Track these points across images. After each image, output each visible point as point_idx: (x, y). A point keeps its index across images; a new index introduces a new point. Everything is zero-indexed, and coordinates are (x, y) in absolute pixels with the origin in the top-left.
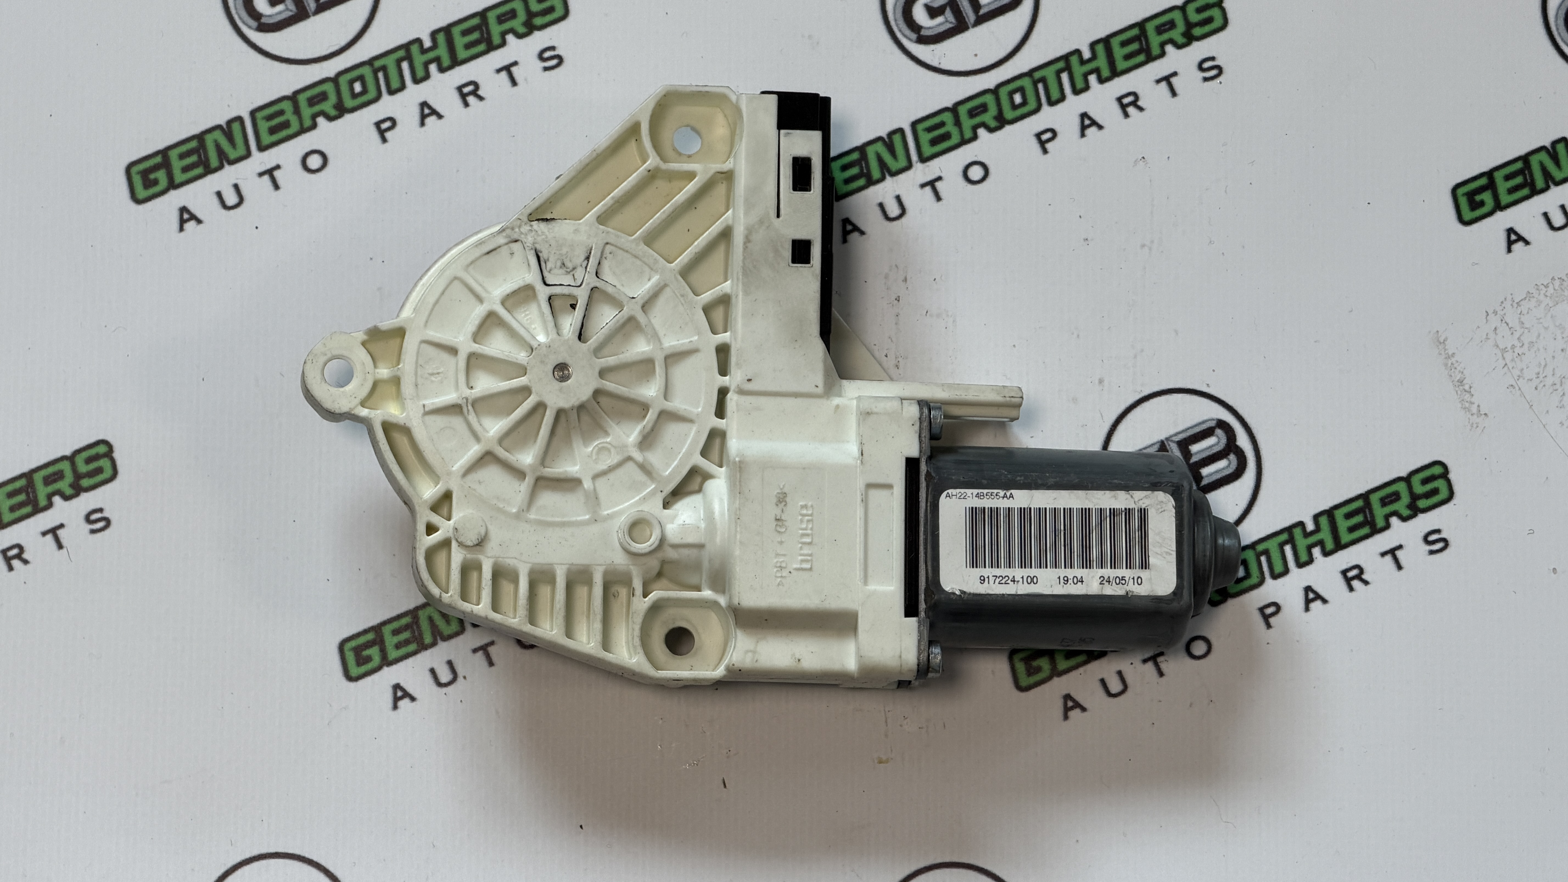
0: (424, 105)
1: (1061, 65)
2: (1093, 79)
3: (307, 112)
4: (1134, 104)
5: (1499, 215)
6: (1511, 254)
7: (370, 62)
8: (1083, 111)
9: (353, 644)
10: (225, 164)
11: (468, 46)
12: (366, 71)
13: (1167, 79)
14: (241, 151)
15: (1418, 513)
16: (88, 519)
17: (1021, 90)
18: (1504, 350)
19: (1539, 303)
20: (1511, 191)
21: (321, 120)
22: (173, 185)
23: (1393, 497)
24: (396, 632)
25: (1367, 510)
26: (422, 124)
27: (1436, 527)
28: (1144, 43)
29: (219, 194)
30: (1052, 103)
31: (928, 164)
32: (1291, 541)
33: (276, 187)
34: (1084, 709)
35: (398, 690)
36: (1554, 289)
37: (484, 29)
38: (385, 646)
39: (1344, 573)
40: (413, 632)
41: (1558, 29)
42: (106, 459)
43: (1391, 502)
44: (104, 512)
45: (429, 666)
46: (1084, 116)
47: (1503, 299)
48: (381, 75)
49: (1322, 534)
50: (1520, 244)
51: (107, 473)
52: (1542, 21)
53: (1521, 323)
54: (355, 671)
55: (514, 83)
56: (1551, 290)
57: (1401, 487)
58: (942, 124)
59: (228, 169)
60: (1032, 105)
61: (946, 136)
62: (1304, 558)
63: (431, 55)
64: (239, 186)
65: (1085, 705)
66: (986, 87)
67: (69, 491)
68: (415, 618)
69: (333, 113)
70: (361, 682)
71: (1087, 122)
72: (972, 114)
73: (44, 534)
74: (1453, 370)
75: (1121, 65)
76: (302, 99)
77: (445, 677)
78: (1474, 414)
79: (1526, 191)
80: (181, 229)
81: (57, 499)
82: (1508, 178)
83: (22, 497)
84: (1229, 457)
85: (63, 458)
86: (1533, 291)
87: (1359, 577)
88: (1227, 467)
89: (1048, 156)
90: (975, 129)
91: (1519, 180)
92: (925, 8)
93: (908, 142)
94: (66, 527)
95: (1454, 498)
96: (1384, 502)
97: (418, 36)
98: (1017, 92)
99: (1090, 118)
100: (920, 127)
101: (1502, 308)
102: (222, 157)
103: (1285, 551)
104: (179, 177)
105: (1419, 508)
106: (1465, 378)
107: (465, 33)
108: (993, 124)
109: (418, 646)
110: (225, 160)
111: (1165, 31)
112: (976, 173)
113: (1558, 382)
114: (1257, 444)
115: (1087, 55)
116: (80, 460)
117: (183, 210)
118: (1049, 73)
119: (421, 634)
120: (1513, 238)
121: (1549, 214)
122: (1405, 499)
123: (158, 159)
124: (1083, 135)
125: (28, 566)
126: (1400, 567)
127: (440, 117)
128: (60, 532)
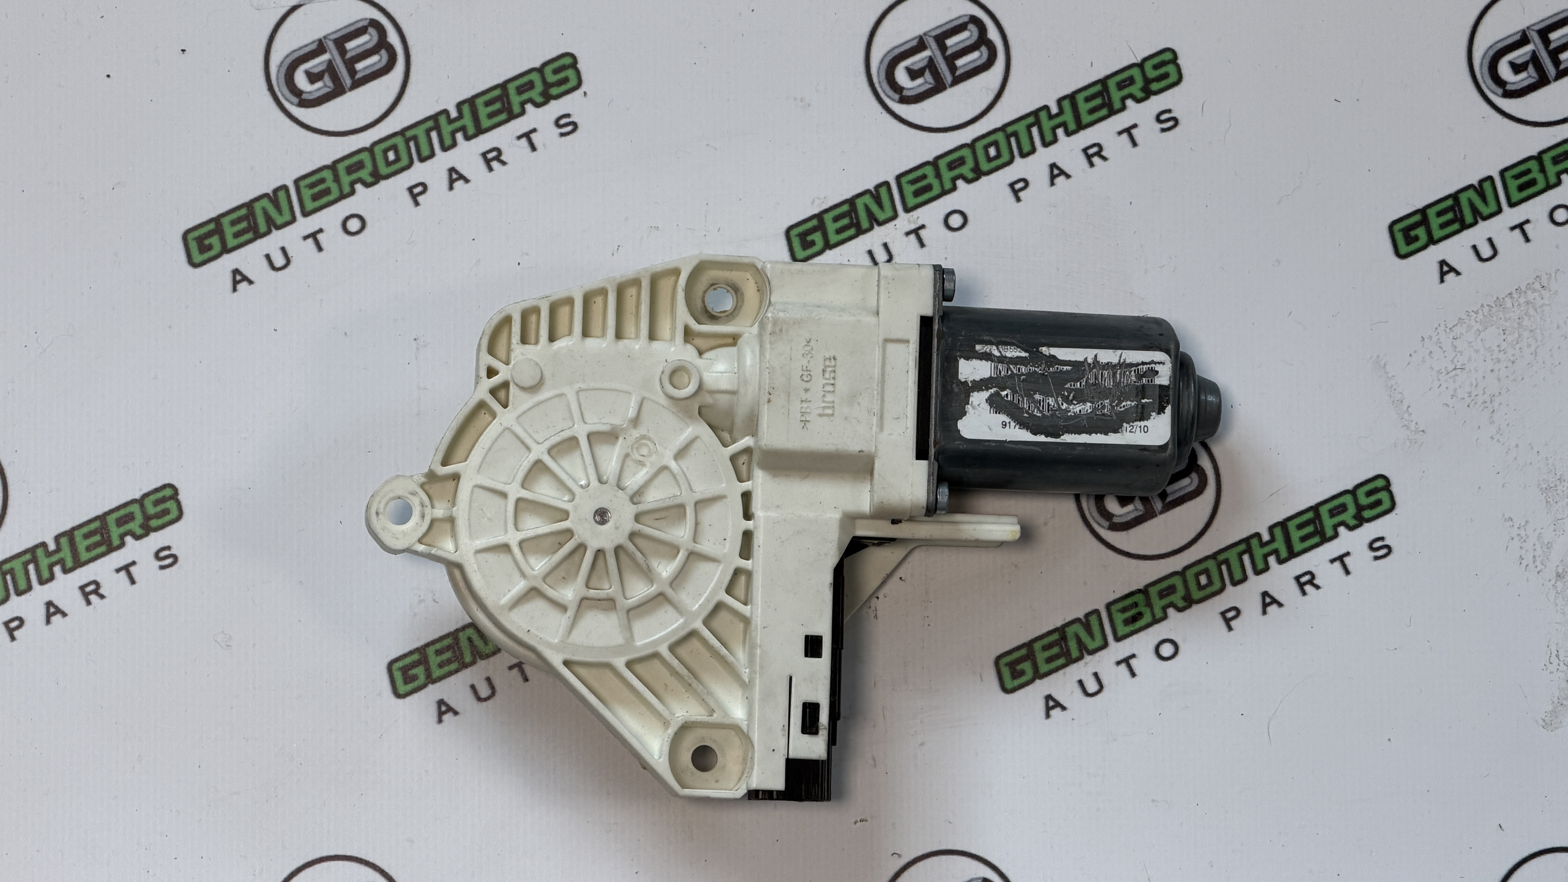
0: (452, 170)
1: (1031, 120)
2: (1060, 132)
3: (346, 179)
4: (1099, 154)
5: (1432, 248)
6: (1443, 285)
7: (402, 132)
8: (1052, 161)
9: (400, 664)
10: (273, 229)
11: (491, 116)
12: (399, 141)
13: (1128, 131)
14: (287, 217)
15: (1364, 522)
16: (157, 556)
17: (996, 144)
18: (1439, 372)
19: (1470, 327)
20: (1443, 226)
21: (359, 187)
22: (226, 250)
23: (1340, 509)
24: (438, 652)
25: (1317, 521)
26: (451, 188)
27: (1380, 535)
28: (1106, 98)
29: (268, 257)
30: (1023, 155)
31: (911, 214)
32: (1249, 551)
33: (320, 249)
34: (1064, 708)
35: (442, 705)
36: (1484, 315)
37: (505, 100)
38: (429, 666)
39: (1297, 578)
40: (454, 652)
41: (1483, 77)
42: (172, 501)
43: (1339, 513)
44: (172, 550)
45: (470, 683)
46: (1053, 166)
47: (1436, 325)
48: (412, 144)
49: (1276, 544)
50: (1452, 275)
51: (174, 514)
52: (1468, 69)
53: (1454, 347)
54: (402, 689)
55: (533, 148)
56: (1480, 316)
57: (1348, 499)
58: (924, 177)
59: (275, 233)
60: (1006, 157)
61: (929, 188)
62: (1260, 565)
63: (458, 124)
64: (286, 249)
65: (1065, 705)
66: (963, 142)
67: (139, 531)
68: (455, 639)
69: (369, 179)
70: (409, 699)
71: (1056, 172)
72: (951, 166)
73: (118, 571)
74: (1393, 391)
75: (1086, 118)
76: (341, 167)
77: (484, 692)
78: (1412, 431)
79: (1456, 226)
80: (235, 290)
81: (129, 539)
82: (1439, 214)
83: (97, 538)
84: (1191, 475)
85: (133, 501)
86: (1464, 316)
87: (1311, 582)
88: (1190, 484)
89: (1021, 203)
90: (954, 180)
91: (1450, 216)
92: (906, 71)
93: (893, 194)
94: (137, 565)
95: (1396, 508)
96: (1333, 513)
97: (445, 108)
98: (992, 145)
99: (1058, 168)
100: (904, 180)
101: (1436, 333)
102: (270, 223)
103: (1244, 560)
104: (231, 242)
105: (1365, 519)
106: (1404, 399)
107: (487, 104)
108: (970, 175)
109: (459, 665)
110: (273, 225)
111: (1125, 87)
112: (956, 221)
113: (1488, 401)
114: (1216, 464)
115: (1054, 110)
116: (148, 503)
117: (236, 272)
118: (1021, 127)
119: (462, 654)
120: (1446, 269)
121: (1477, 247)
122: (1352, 510)
123: (212, 226)
124: (1052, 184)
125: (104, 600)
126: (1347, 572)
127: (467, 181)
128: (132, 569)
